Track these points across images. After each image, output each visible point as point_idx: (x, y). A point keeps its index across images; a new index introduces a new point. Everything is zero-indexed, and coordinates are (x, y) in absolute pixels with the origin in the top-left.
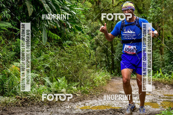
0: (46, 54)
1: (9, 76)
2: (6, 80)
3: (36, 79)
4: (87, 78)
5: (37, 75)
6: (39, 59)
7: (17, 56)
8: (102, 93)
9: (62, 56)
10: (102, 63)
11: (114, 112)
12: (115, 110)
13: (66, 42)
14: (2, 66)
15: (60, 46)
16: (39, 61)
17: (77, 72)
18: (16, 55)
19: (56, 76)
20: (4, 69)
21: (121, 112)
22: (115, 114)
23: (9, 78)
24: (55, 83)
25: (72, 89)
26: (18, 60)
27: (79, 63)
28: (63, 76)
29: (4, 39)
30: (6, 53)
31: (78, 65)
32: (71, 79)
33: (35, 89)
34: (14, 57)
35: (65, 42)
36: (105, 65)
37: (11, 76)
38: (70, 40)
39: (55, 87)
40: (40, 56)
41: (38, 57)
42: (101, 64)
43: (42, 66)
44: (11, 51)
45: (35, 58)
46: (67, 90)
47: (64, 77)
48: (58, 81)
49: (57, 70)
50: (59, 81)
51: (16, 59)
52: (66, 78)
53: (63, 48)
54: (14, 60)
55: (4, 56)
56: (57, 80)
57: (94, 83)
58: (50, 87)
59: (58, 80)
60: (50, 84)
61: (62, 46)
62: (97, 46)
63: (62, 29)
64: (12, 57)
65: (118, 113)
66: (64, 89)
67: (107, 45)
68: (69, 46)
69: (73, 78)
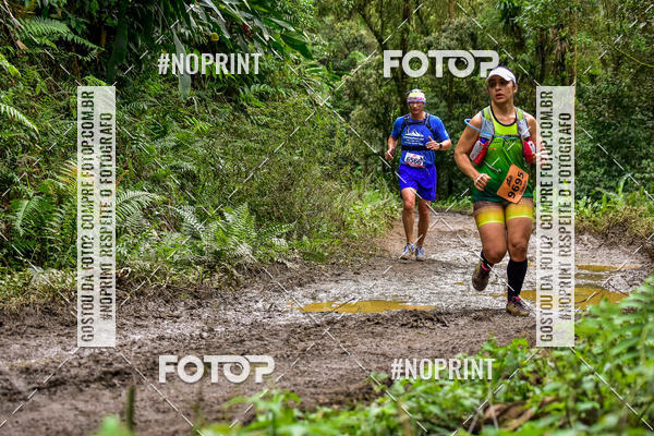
0: (184, 127)
1: (60, 202)
2: (51, 212)
3: (151, 213)
4: (320, 210)
5: (157, 197)
6: (159, 144)
8: (372, 259)
9: (237, 134)
10: (370, 161)
11: (416, 321)
12: (415, 316)
13: (249, 88)
14: (39, 167)
15: (230, 101)
16: (162, 152)
17: (287, 189)
19: (217, 202)
20: (46, 177)
21: (438, 321)
22: (417, 327)
23: (61, 208)
24: (213, 226)
25: (271, 246)
27: (296, 158)
28: (240, 201)
29: (44, 77)
30: (50, 125)
31: (290, 164)
32: (268, 213)
33: (148, 246)
35: (246, 90)
36: (379, 168)
37: (69, 201)
38: (262, 83)
39: (215, 240)
40: (164, 133)
41: (157, 138)
42: (366, 165)
43: (172, 167)
44: (67, 115)
45: (148, 142)
46: (255, 247)
47: (246, 205)
48: (223, 218)
49: (222, 182)
50: (229, 217)
52: (253, 211)
53: (242, 109)
55: (46, 134)
56: (221, 214)
57: (343, 225)
58: (198, 238)
59: (226, 214)
60: (199, 226)
61: (236, 102)
62: (353, 104)
63: (238, 43)
64: (70, 138)
65: (429, 324)
66: (246, 245)
67: (386, 100)
68: (259, 103)
69: (275, 208)
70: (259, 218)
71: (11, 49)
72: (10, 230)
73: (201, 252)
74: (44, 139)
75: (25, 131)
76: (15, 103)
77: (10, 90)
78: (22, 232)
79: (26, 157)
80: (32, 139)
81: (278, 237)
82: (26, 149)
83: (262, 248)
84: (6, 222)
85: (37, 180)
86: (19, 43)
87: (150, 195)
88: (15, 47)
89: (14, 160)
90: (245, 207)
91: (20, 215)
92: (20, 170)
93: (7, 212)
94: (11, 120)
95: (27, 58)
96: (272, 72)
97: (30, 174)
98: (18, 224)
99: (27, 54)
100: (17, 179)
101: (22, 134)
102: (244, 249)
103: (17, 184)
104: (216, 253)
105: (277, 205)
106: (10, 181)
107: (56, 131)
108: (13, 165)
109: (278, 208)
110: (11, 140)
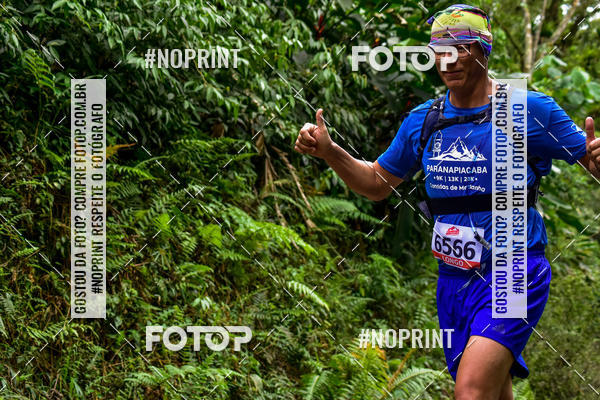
1: (349, 378)
2: (338, 387)
5: (440, 374)
7: (372, 309)
14: (327, 342)
18: (369, 306)
20: (334, 352)
23: (350, 383)
26: (375, 323)
27: (573, 333)
29: (333, 255)
30: (337, 302)
31: (568, 340)
32: (546, 389)
34: (365, 313)
37: (358, 377)
44: (353, 292)
45: (430, 318)
51: (369, 318)
52: (532, 387)
54: (362, 324)
64: (356, 314)
69: (552, 384)
70: (537, 395)
71: (302, 227)
74: (334, 315)
75: (315, 307)
76: (305, 280)
77: (301, 267)
79: (315, 333)
80: (322, 315)
82: (316, 325)
84: (297, 396)
85: (325, 355)
86: (310, 223)
87: (434, 372)
88: (306, 226)
89: (304, 336)
90: (526, 383)
91: (311, 390)
92: (310, 346)
93: (298, 386)
94: (302, 297)
95: (317, 236)
97: (319, 349)
98: (308, 398)
99: (317, 232)
100: (307, 354)
103: (307, 359)
105: (554, 381)
106: (301, 356)
107: (343, 307)
108: (304, 341)
109: (556, 384)
110: (302, 316)
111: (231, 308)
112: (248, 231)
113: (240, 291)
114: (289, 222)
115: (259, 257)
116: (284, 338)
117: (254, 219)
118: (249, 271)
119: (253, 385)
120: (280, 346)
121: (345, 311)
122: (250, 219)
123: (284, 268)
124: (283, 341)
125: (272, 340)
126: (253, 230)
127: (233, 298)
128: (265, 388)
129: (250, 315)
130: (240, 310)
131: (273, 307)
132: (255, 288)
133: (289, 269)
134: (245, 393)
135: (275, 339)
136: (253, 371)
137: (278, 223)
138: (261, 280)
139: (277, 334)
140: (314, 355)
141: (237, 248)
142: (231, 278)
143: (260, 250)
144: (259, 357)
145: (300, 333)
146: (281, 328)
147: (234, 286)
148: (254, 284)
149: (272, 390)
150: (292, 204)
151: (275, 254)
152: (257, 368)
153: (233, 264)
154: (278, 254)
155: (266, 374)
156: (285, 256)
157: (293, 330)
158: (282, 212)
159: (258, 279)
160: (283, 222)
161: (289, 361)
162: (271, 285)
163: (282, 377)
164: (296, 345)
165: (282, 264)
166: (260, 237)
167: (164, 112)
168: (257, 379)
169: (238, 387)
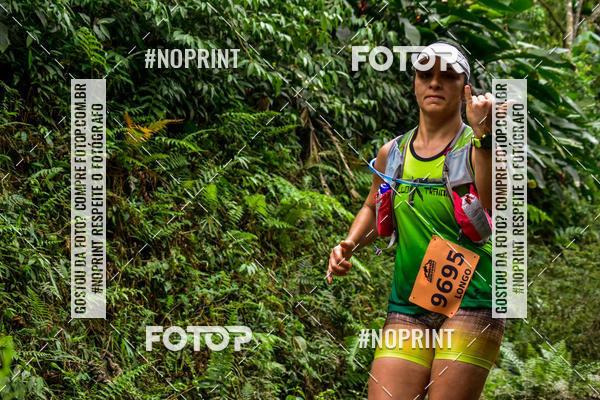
70: (574, 355)
71: (346, 198)
72: (344, 363)
73: (521, 388)
74: (376, 280)
75: (358, 273)
78: (354, 367)
79: (359, 297)
80: (365, 280)
81: (593, 373)
82: (359, 289)
83: (578, 384)
84: (340, 357)
85: (368, 318)
86: (353, 192)
88: (350, 195)
89: (348, 300)
90: (562, 344)
91: (354, 351)
92: (353, 309)
93: (341, 349)
96: (586, 215)
97: (362, 312)
98: (351, 360)
100: (350, 317)
101: (356, 276)
102: (561, 385)
103: (350, 322)
104: (534, 388)
105: (591, 342)
106: (344, 320)
107: (386, 273)
108: (347, 304)
109: (593, 345)
110: (346, 280)
111: (277, 274)
112: (292, 200)
113: (285, 258)
114: (334, 192)
115: (304, 225)
116: (328, 302)
117: (299, 188)
118: (294, 238)
119: (298, 347)
120: (324, 309)
121: (387, 276)
122: (294, 189)
123: (329, 235)
124: (327, 305)
125: (316, 304)
126: (297, 199)
127: (279, 264)
128: (309, 349)
129: (294, 280)
130: (285, 275)
131: (318, 272)
132: (300, 255)
133: (333, 236)
134: (290, 354)
135: (319, 303)
136: (298, 333)
137: (322, 193)
138: (306, 247)
139: (321, 298)
140: (357, 318)
141: (282, 217)
142: (277, 245)
143: (304, 218)
144: (304, 320)
145: (343, 297)
146: (325, 293)
147: (280, 253)
148: (299, 251)
149: (316, 351)
150: (336, 175)
151: (319, 222)
152: (302, 330)
153: (279, 231)
154: (322, 222)
155: (310, 336)
156: (329, 224)
157: (337, 294)
158: (327, 182)
159: (303, 246)
160: (328, 192)
161: (333, 324)
162: (316, 251)
163: (325, 339)
164: (340, 308)
165: (326, 232)
166: (304, 206)
167: (209, 87)
168: (301, 341)
169: (282, 349)
